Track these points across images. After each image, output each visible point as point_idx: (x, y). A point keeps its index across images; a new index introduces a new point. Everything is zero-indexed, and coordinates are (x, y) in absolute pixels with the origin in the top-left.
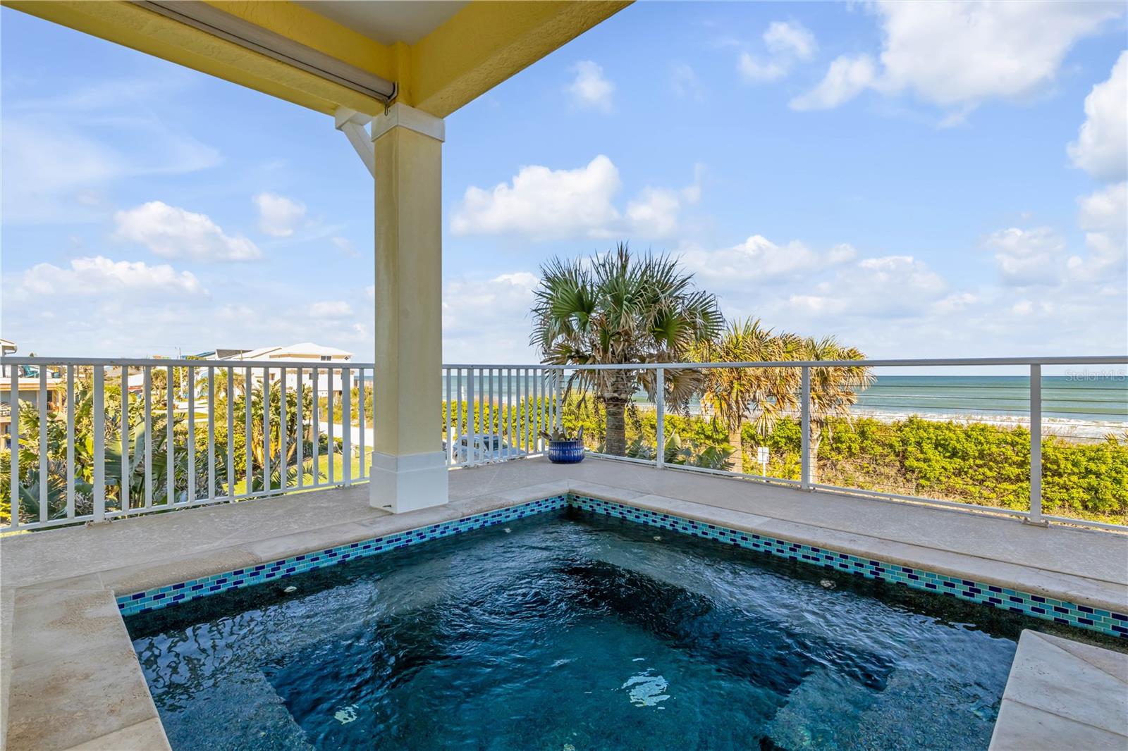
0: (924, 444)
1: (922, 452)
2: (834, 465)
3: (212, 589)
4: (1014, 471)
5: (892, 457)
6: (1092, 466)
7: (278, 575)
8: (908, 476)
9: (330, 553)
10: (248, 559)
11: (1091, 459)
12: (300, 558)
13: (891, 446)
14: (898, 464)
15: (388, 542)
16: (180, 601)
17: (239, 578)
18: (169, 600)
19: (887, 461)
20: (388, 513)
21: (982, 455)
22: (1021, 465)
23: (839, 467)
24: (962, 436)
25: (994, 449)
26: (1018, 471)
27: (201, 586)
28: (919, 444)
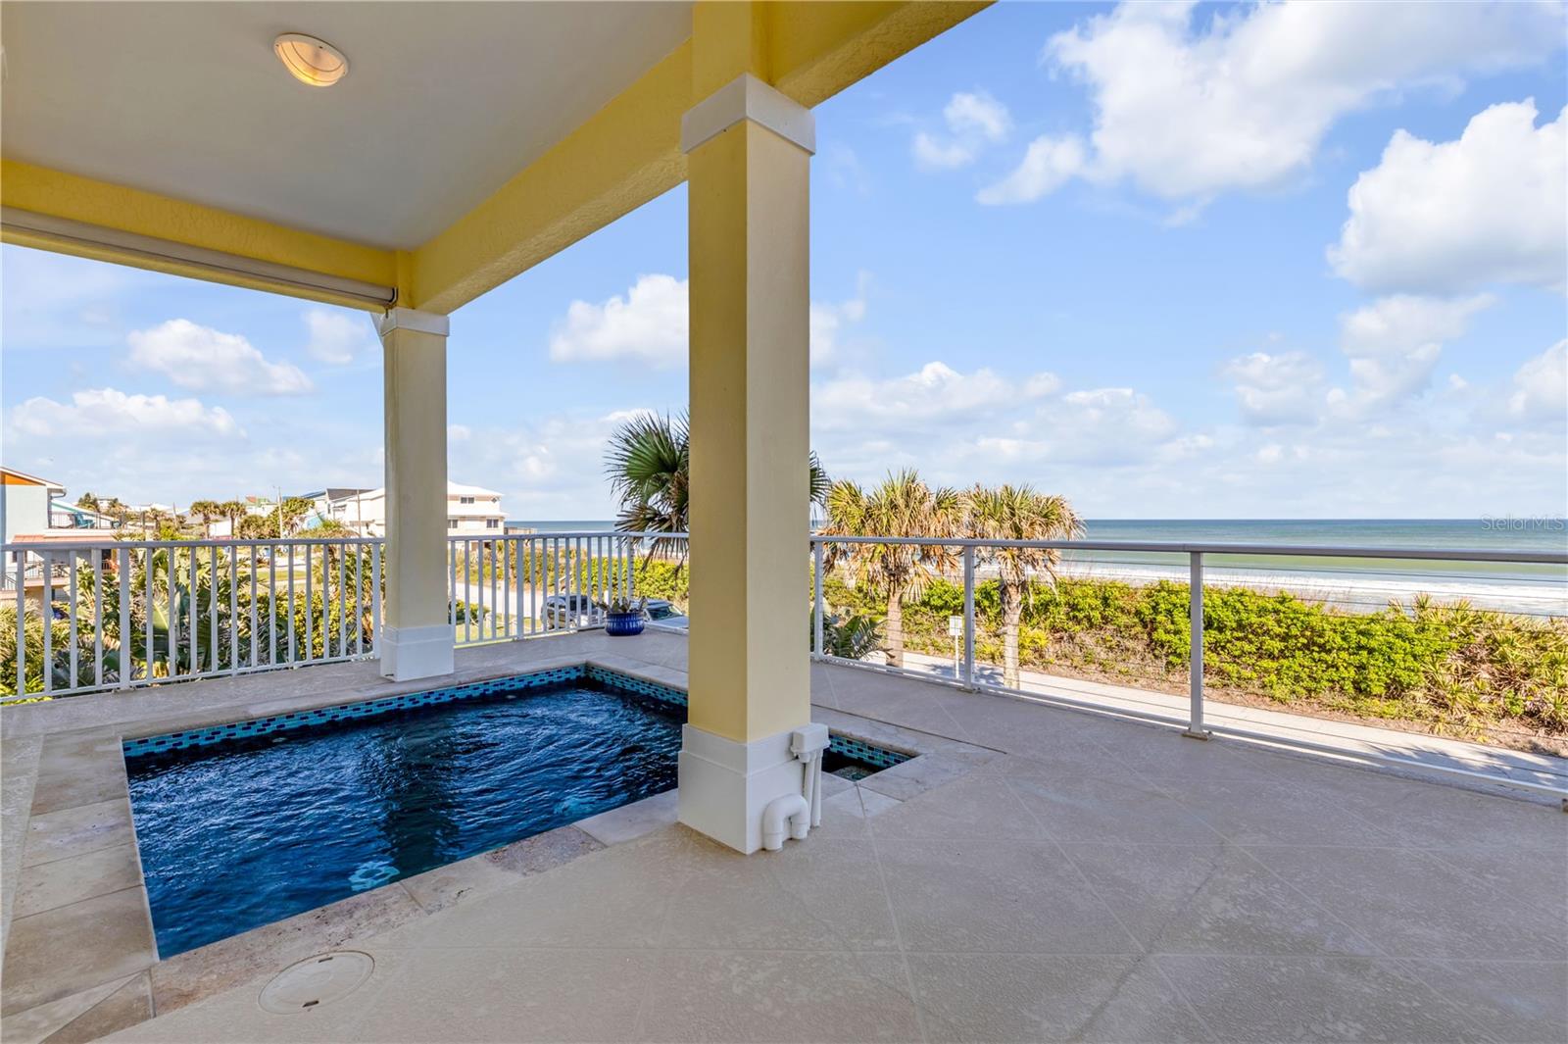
0: (1175, 612)
1: (1173, 623)
2: (1071, 638)
3: (207, 739)
4: (1276, 645)
5: (1139, 628)
6: (1364, 641)
7: (269, 730)
8: (1156, 652)
9: (319, 713)
10: (241, 716)
11: (1361, 633)
12: (290, 717)
13: (1138, 613)
14: (1145, 637)
15: (379, 706)
16: (179, 747)
17: (232, 731)
18: (169, 745)
19: (1133, 633)
20: (389, 680)
21: (1240, 626)
22: (1285, 638)
23: (1077, 640)
24: (1219, 602)
25: (1254, 619)
26: (1280, 645)
27: (197, 737)
28: (1169, 612)
